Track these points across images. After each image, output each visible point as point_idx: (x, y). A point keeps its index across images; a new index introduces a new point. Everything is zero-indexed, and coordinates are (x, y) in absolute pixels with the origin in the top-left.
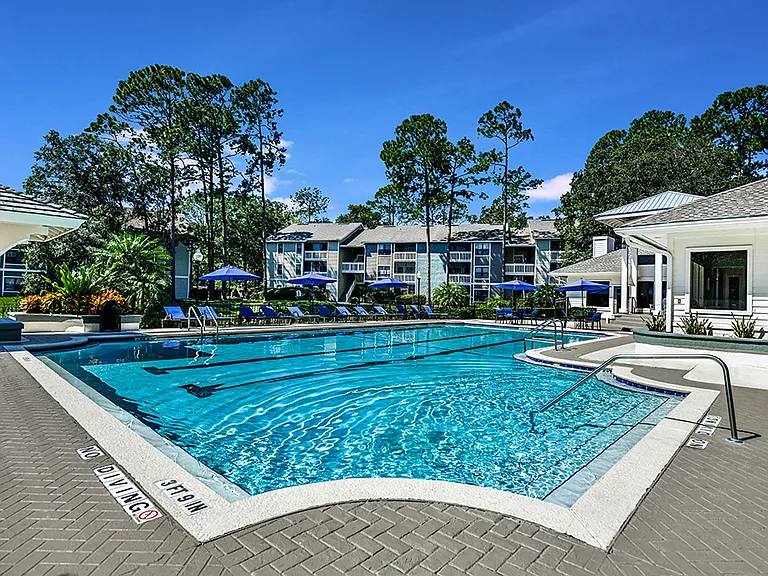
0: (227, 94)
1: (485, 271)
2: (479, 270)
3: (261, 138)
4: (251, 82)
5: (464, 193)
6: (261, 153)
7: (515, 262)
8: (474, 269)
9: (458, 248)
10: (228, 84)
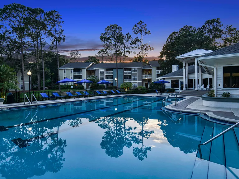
0: (42, 15)
1: (136, 77)
2: (134, 77)
3: (56, 31)
4: (52, 11)
5: (128, 52)
6: (56, 36)
7: (145, 74)
8: (132, 77)
9: (126, 70)
10: (42, 11)
